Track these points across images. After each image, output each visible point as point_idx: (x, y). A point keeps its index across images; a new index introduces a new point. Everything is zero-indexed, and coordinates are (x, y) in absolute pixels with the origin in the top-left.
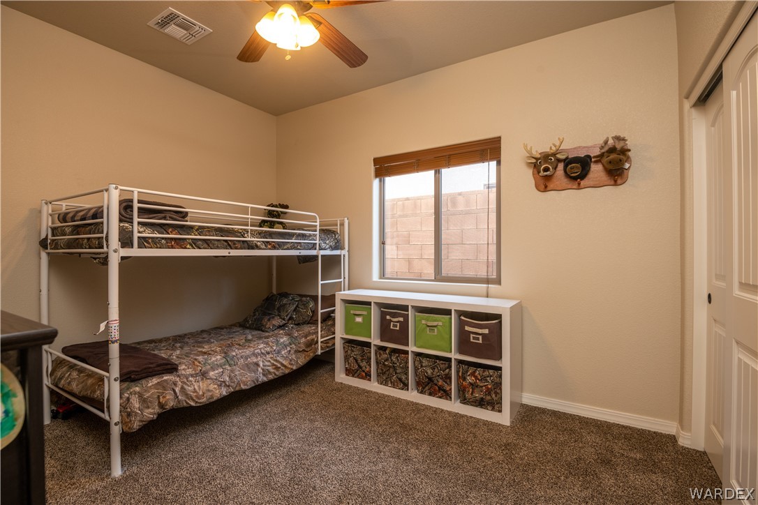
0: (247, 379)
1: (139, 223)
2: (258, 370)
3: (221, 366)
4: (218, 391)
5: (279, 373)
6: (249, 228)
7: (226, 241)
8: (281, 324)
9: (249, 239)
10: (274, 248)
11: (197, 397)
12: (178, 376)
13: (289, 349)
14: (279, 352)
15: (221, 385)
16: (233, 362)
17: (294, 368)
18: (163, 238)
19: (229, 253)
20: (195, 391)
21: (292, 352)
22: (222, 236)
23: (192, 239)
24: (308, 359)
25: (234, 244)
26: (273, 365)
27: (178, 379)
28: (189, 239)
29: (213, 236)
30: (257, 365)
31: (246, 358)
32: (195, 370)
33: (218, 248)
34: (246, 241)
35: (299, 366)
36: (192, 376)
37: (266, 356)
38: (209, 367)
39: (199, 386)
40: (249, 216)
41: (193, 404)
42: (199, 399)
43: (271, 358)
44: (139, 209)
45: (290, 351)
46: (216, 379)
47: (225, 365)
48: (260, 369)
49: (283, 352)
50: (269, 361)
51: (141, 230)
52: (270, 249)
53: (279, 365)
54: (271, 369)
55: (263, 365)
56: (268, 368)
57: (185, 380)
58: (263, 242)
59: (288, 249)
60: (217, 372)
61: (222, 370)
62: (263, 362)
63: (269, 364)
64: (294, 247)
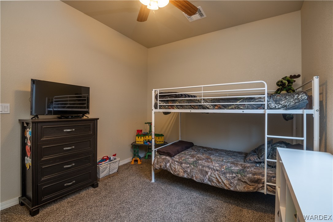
0: (198, 177)
1: (159, 101)
2: (206, 176)
3: (189, 164)
4: (182, 174)
5: (219, 185)
6: (202, 98)
7: (191, 105)
8: (257, 161)
9: (202, 104)
10: (220, 108)
11: (174, 171)
12: (172, 159)
13: (234, 175)
14: (225, 173)
15: (185, 172)
16: (195, 165)
17: (232, 189)
18: (167, 105)
19: (191, 111)
20: (175, 168)
21: (236, 178)
22: (189, 103)
23: (176, 105)
24: (246, 190)
25: (195, 107)
26: (217, 178)
27: (171, 160)
28: (175, 105)
29: (185, 103)
30: (207, 173)
31: (203, 167)
32: (179, 160)
33: (186, 109)
34: (201, 105)
35: (235, 190)
36: (177, 162)
37: (215, 171)
38: (185, 162)
39: (178, 167)
40: (202, 92)
41: (172, 172)
42: (175, 172)
43: (218, 174)
44: (160, 96)
45: (235, 177)
46: (184, 168)
47: (191, 164)
48: (207, 176)
49: (228, 175)
50: (215, 175)
51: (160, 103)
52: (217, 109)
53: (220, 180)
54: (215, 180)
55: (210, 175)
56: (213, 178)
57: (173, 162)
58: (212, 105)
59: (232, 109)
60: (186, 165)
61: (189, 166)
62: (211, 173)
63: (215, 176)
64: (238, 107)
